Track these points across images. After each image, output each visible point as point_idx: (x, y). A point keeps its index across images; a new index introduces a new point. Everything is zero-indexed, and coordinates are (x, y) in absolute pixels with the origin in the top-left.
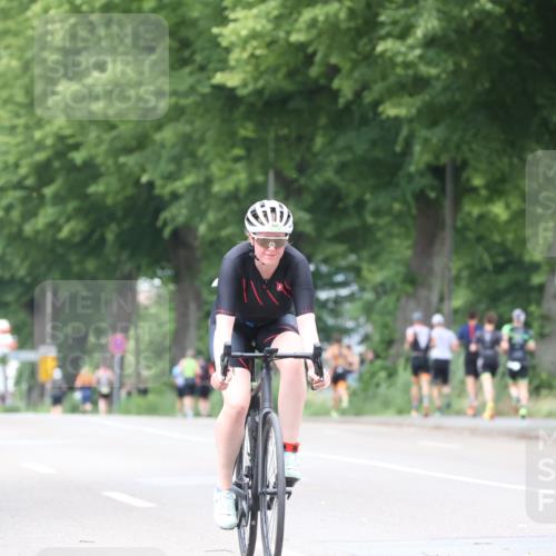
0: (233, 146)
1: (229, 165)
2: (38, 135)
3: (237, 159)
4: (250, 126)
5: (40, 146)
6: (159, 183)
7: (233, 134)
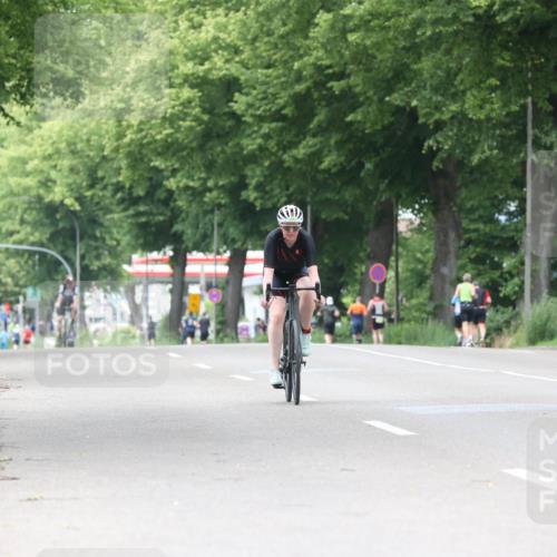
0: (490, 76)
2: (296, 65)
4: (507, 55)
7: (490, 64)
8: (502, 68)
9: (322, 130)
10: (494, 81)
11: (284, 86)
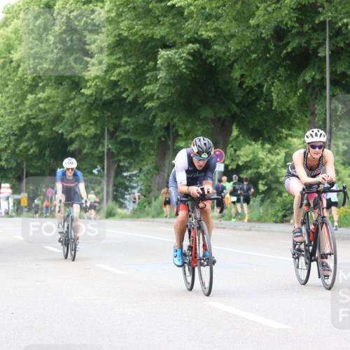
0: (90, 120)
1: (88, 126)
2: (20, 116)
3: (91, 125)
4: (97, 112)
5: (21, 120)
6: (65, 134)
7: (90, 115)
8: (96, 117)
9: (29, 140)
10: (92, 122)
11: (15, 123)
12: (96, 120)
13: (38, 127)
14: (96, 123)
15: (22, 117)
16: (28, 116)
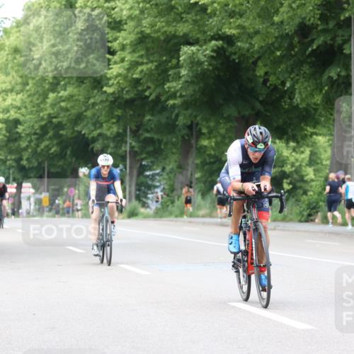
0: (113, 118)
1: (110, 125)
2: (41, 114)
3: (113, 123)
4: (120, 111)
5: (42, 119)
7: (112, 113)
8: (118, 116)
9: (50, 138)
10: (114, 120)
11: (36, 122)
12: (119, 118)
13: (60, 126)
14: (118, 122)
15: (44, 115)
16: (49, 115)
